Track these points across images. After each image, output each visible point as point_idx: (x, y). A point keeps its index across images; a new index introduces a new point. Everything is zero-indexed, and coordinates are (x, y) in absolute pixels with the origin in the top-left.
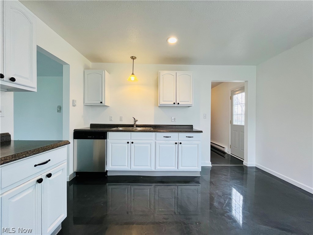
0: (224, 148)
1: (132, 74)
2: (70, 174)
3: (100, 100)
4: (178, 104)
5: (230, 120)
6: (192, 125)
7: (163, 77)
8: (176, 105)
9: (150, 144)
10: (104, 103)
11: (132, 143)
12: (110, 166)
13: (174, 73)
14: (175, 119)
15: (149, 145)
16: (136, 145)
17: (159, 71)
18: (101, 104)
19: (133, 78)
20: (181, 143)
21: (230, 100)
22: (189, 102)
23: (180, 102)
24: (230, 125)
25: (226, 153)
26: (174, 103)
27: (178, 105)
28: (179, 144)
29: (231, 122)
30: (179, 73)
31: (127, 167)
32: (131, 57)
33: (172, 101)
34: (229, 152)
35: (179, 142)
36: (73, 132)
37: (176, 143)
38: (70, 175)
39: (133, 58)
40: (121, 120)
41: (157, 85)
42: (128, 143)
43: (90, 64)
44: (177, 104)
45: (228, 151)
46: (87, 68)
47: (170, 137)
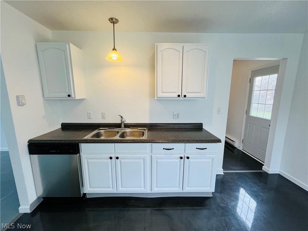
0: (234, 141)
1: (114, 49)
2: (30, 203)
3: (67, 93)
4: (185, 96)
5: (246, 109)
6: (202, 124)
7: (162, 54)
8: (181, 98)
9: (144, 159)
10: (73, 96)
11: (117, 158)
12: (89, 189)
13: (179, 46)
14: (178, 114)
15: (142, 161)
16: (122, 161)
17: (156, 44)
18: (69, 98)
19: (114, 56)
20: (188, 158)
21: (249, 84)
22: (200, 93)
23: (188, 93)
24: (245, 115)
25: (236, 148)
26: (179, 96)
27: (185, 98)
28: (186, 159)
29: (248, 111)
30: (187, 46)
31: (111, 189)
32: (109, 20)
33: (176, 92)
34: (239, 147)
35: (186, 156)
36: (27, 144)
37: (181, 158)
38: (30, 205)
39: (113, 21)
40: (103, 117)
41: (153, 66)
42: (111, 158)
43: (48, 33)
44: (183, 96)
45: (239, 145)
46: (40, 40)
47: (173, 149)
